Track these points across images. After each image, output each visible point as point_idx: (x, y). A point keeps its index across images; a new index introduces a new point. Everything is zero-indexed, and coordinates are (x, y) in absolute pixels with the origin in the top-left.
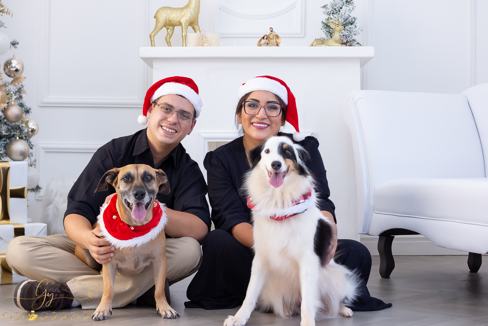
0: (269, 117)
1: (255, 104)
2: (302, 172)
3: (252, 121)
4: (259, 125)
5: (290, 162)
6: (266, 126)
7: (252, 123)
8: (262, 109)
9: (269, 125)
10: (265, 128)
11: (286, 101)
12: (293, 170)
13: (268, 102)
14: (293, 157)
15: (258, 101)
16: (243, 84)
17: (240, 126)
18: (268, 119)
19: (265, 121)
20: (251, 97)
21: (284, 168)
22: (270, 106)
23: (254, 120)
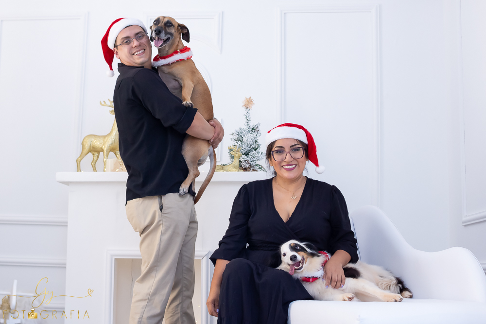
0: (295, 159)
1: (281, 150)
2: (313, 255)
3: (283, 164)
4: (288, 167)
5: (302, 253)
6: (294, 166)
7: (282, 166)
8: (288, 155)
9: (296, 165)
10: (294, 168)
11: (306, 141)
12: (307, 258)
13: (291, 146)
14: (302, 249)
15: (283, 147)
16: (269, 132)
17: (272, 168)
18: (295, 161)
19: (293, 163)
20: (276, 145)
21: (299, 258)
22: (294, 149)
23: (284, 164)
